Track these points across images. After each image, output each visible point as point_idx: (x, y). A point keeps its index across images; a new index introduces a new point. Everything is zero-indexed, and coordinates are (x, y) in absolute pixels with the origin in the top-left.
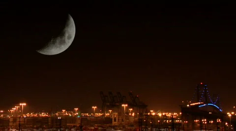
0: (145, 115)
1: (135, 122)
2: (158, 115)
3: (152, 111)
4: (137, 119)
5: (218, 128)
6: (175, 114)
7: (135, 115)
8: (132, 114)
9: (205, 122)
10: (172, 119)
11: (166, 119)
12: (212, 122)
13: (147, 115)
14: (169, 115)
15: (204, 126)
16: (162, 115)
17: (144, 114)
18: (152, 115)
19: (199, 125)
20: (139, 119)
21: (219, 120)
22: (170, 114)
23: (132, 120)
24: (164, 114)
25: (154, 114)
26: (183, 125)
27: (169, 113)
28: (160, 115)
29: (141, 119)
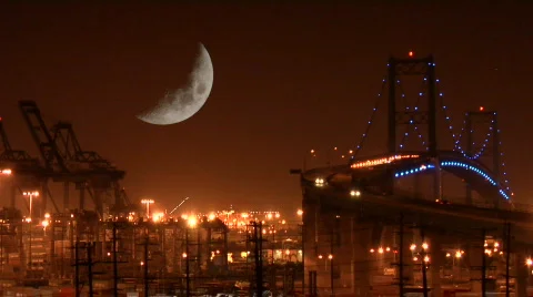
0: (114, 225)
1: (56, 262)
2: (180, 225)
3: (147, 202)
4: (64, 245)
5: (488, 285)
6: (270, 216)
7: (54, 225)
8: (38, 216)
9: (423, 253)
10: (256, 241)
11: (225, 246)
12: (459, 255)
13: (124, 224)
14: (240, 221)
15: (418, 276)
16: (205, 224)
17: (107, 217)
18: (149, 225)
19: (391, 271)
20: (77, 247)
21: (493, 247)
22: (245, 215)
23: (37, 251)
24: (212, 217)
25: (157, 217)
26: (313, 274)
27: (238, 210)
28: (192, 221)
29: (90, 249)
